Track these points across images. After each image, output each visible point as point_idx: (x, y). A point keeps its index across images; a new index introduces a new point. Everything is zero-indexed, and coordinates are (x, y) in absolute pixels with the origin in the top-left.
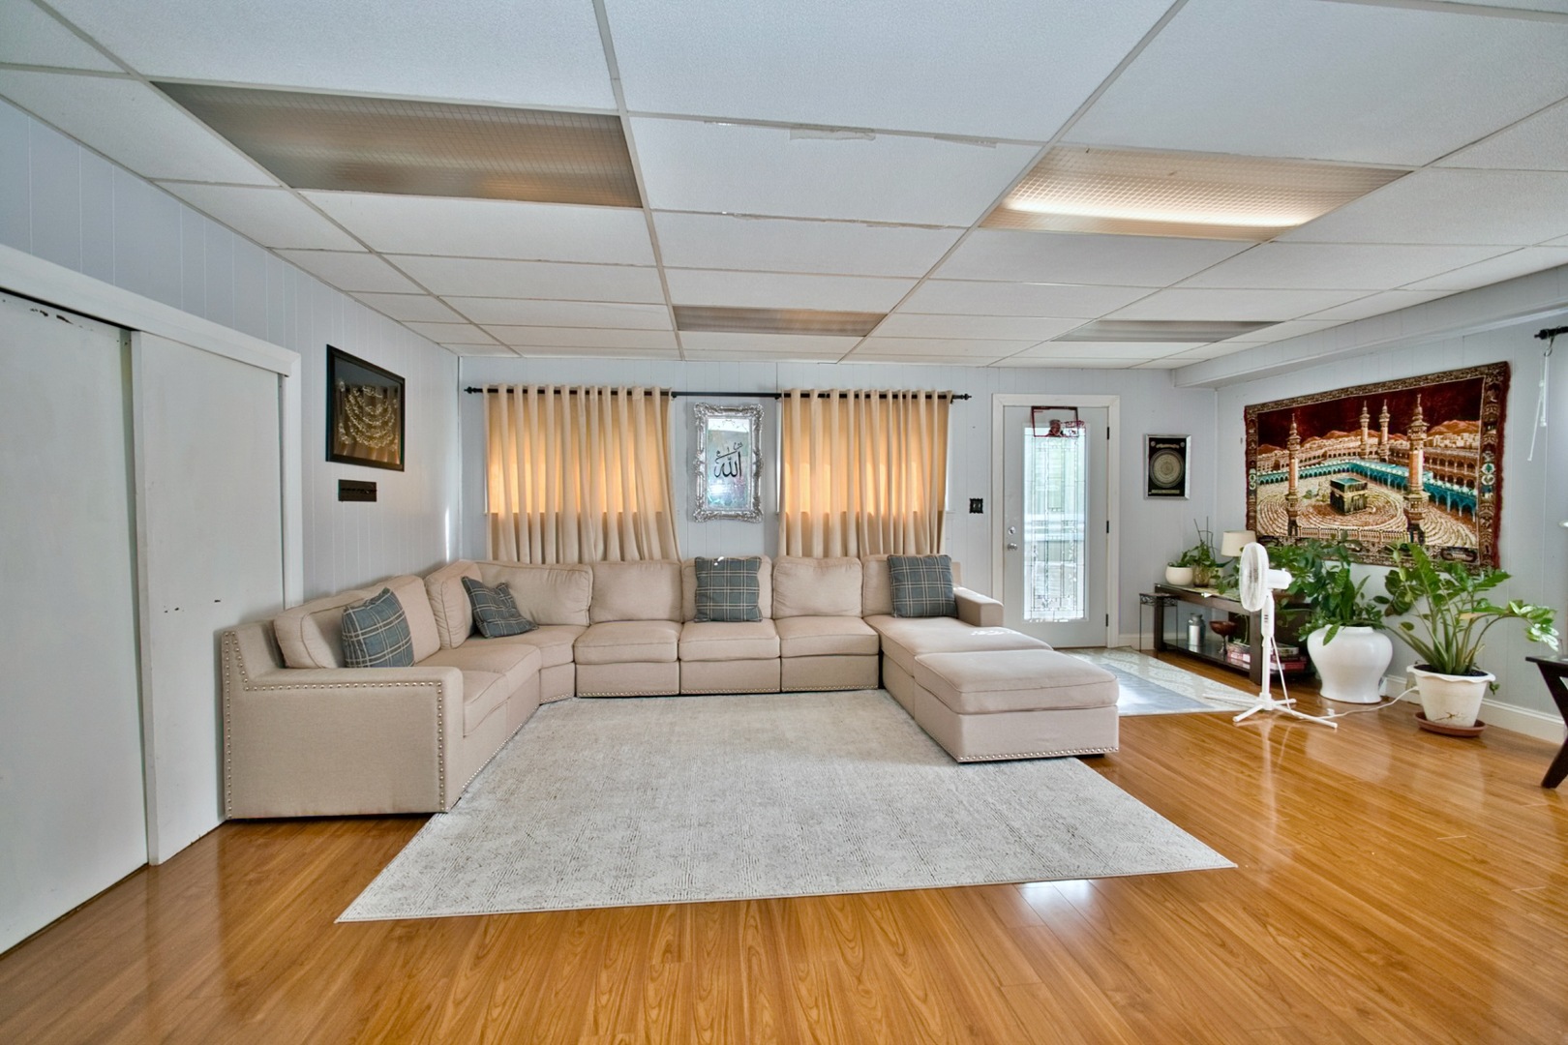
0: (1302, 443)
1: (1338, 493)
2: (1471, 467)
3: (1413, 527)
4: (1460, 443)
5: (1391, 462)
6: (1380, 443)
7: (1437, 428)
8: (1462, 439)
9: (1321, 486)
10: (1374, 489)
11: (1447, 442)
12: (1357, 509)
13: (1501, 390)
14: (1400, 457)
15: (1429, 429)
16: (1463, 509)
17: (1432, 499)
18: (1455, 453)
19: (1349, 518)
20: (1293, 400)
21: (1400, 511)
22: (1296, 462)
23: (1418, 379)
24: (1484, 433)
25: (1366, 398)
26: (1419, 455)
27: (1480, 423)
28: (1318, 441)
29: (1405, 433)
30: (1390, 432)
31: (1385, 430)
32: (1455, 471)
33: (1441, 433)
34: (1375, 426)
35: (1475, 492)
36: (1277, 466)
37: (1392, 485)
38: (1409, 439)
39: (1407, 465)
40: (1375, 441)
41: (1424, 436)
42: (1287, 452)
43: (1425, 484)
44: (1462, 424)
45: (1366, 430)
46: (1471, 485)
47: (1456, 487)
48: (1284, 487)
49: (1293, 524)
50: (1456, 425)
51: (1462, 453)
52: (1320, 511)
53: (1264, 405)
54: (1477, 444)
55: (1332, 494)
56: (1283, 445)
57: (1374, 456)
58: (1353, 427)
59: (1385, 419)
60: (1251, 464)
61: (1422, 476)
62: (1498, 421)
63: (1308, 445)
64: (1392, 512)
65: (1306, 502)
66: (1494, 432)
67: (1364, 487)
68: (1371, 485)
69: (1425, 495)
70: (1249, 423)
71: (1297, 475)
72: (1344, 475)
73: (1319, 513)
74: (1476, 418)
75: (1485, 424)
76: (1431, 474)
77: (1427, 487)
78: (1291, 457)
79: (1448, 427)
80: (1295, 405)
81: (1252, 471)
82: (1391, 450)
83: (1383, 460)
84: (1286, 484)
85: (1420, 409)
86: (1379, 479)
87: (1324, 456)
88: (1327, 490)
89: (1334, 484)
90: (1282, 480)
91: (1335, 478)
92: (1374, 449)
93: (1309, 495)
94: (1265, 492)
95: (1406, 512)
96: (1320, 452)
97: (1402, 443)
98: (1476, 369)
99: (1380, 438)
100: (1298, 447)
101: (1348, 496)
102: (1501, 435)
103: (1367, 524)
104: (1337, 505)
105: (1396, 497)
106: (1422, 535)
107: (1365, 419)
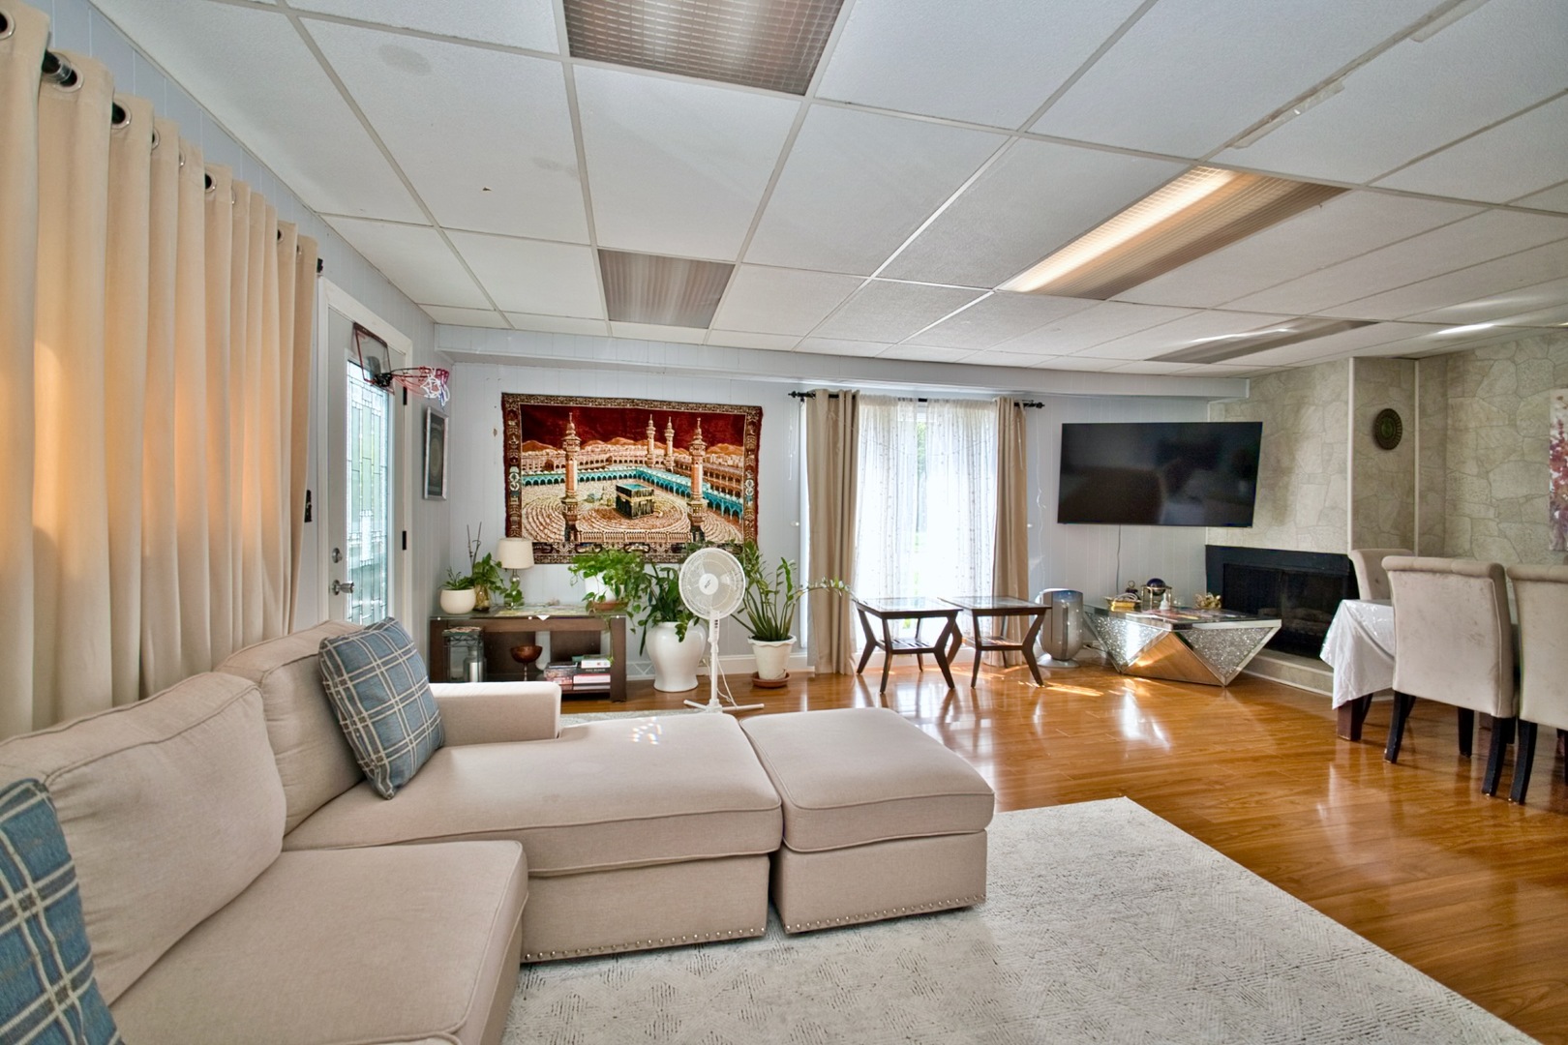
0: (582, 444)
1: (624, 497)
2: (738, 481)
3: (695, 529)
4: (730, 463)
5: (676, 473)
6: (666, 455)
7: (713, 448)
8: (731, 458)
9: (606, 492)
10: (660, 496)
11: (721, 460)
12: (644, 513)
13: (757, 426)
14: (681, 468)
15: (707, 449)
16: (732, 514)
17: (710, 505)
18: (727, 470)
19: (636, 521)
20: (570, 398)
21: (685, 515)
22: (574, 464)
23: (699, 405)
24: (746, 456)
25: (654, 412)
26: (699, 469)
27: (743, 448)
28: (601, 445)
29: (687, 449)
30: (674, 446)
31: (670, 443)
32: (727, 483)
33: (716, 453)
34: (661, 438)
35: (741, 501)
36: (549, 466)
37: (677, 492)
38: (691, 454)
39: (690, 476)
40: (662, 452)
41: (703, 453)
42: (562, 452)
43: (704, 492)
44: (731, 448)
45: (652, 441)
46: (738, 495)
47: (728, 496)
48: (560, 490)
49: (571, 529)
50: (727, 448)
51: (732, 470)
52: (605, 515)
53: (531, 396)
54: (741, 464)
55: (618, 498)
56: (557, 443)
57: (660, 466)
58: (639, 436)
59: (670, 434)
60: (510, 462)
61: (702, 487)
62: (756, 450)
63: (589, 448)
64: (677, 516)
65: (588, 506)
66: (753, 457)
67: (651, 493)
68: (658, 492)
69: (705, 502)
70: (507, 414)
71: (576, 477)
72: (631, 481)
73: (604, 517)
74: (742, 445)
75: (747, 451)
76: (709, 485)
77: (706, 496)
78: (567, 458)
79: (721, 448)
80: (572, 404)
81: (514, 469)
82: (676, 462)
83: (669, 471)
84: (563, 486)
85: (700, 430)
86: (667, 488)
87: (609, 460)
88: (614, 494)
89: (618, 489)
90: (556, 482)
91: (622, 483)
92: (660, 460)
93: (591, 499)
94: (530, 495)
95: (689, 515)
96: (604, 457)
97: (685, 457)
98: (741, 407)
99: (666, 450)
100: (578, 449)
101: (634, 501)
102: (757, 460)
103: (653, 527)
104: (624, 509)
105: (681, 503)
106: (702, 534)
107: (651, 431)
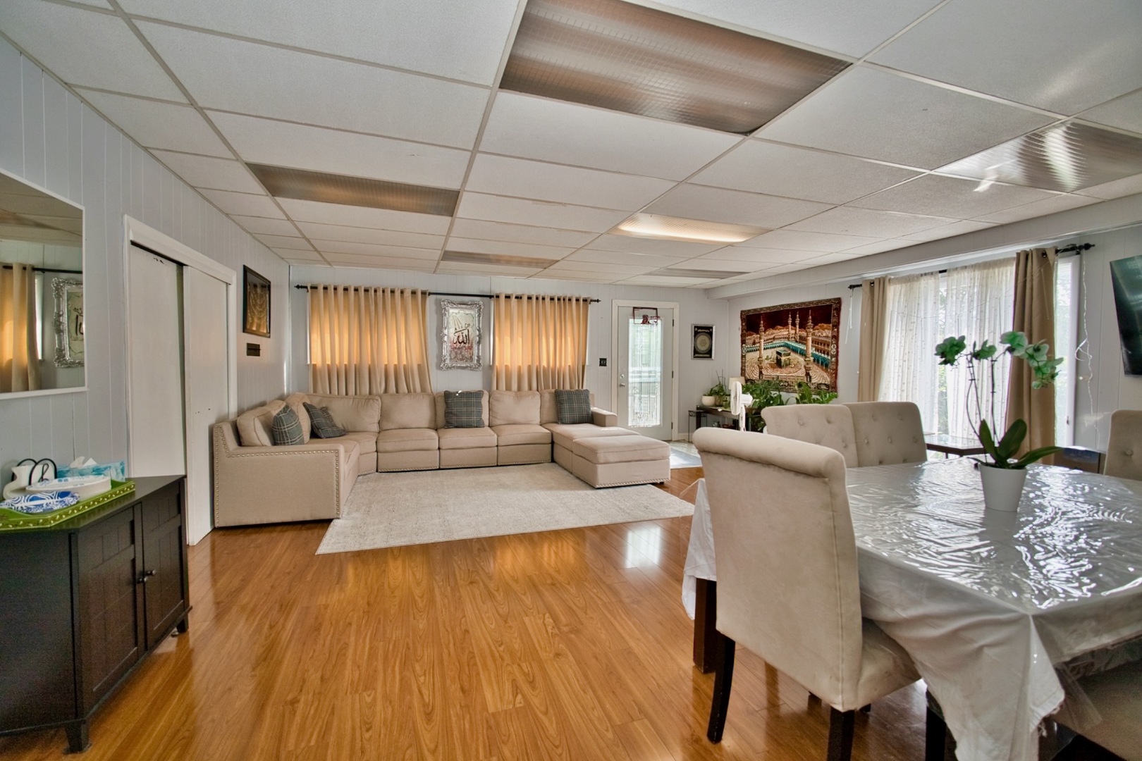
0: (765, 331)
1: (779, 357)
2: (828, 345)
3: (807, 374)
4: (824, 335)
5: (800, 343)
6: (796, 333)
7: (817, 327)
8: (825, 333)
9: (771, 353)
10: (793, 355)
11: (820, 334)
12: (787, 365)
13: (838, 310)
14: (803, 340)
15: (814, 327)
16: (824, 365)
17: (814, 360)
18: (823, 339)
19: (783, 369)
20: (761, 309)
21: (803, 367)
22: (762, 341)
23: (810, 303)
24: (833, 330)
25: (791, 310)
26: (810, 339)
27: (831, 325)
28: (771, 331)
29: (805, 329)
30: (799, 328)
31: (798, 326)
32: (823, 347)
33: (818, 329)
34: (794, 324)
35: (829, 358)
36: (754, 343)
37: (800, 353)
38: (806, 332)
39: (805, 344)
40: (794, 332)
41: (811, 330)
42: (758, 336)
43: (812, 353)
44: (825, 325)
45: (790, 326)
46: (828, 354)
47: (823, 355)
48: (756, 354)
49: (761, 373)
50: (823, 326)
51: (825, 339)
52: (772, 366)
53: (749, 311)
54: (830, 335)
55: (777, 357)
56: (757, 333)
57: (793, 339)
58: (785, 325)
59: (798, 321)
60: (743, 342)
61: (811, 350)
62: (837, 325)
63: (767, 333)
64: (799, 367)
65: (766, 361)
66: (836, 330)
67: (789, 354)
68: (792, 354)
69: (812, 359)
70: (743, 320)
71: (763, 348)
72: (782, 348)
73: (772, 367)
74: (830, 323)
75: (833, 326)
76: (814, 349)
77: (813, 355)
78: (760, 338)
79: (820, 327)
80: (762, 312)
81: (744, 345)
82: (800, 336)
83: (797, 342)
84: (758, 352)
85: (810, 317)
86: (795, 350)
87: (774, 339)
88: (775, 355)
89: (778, 353)
90: (757, 350)
91: (778, 349)
92: (793, 336)
93: (767, 359)
94: (750, 356)
95: (805, 367)
96: (772, 336)
97: (804, 334)
98: (830, 300)
99: (796, 330)
100: (763, 333)
101: (783, 358)
102: (838, 332)
103: (790, 373)
104: (779, 364)
105: (801, 359)
106: (810, 377)
107: (790, 322)
